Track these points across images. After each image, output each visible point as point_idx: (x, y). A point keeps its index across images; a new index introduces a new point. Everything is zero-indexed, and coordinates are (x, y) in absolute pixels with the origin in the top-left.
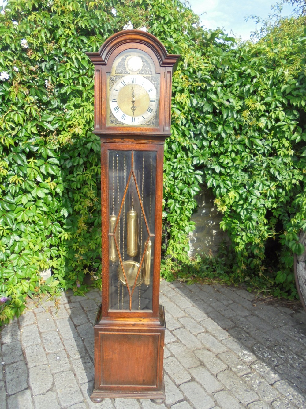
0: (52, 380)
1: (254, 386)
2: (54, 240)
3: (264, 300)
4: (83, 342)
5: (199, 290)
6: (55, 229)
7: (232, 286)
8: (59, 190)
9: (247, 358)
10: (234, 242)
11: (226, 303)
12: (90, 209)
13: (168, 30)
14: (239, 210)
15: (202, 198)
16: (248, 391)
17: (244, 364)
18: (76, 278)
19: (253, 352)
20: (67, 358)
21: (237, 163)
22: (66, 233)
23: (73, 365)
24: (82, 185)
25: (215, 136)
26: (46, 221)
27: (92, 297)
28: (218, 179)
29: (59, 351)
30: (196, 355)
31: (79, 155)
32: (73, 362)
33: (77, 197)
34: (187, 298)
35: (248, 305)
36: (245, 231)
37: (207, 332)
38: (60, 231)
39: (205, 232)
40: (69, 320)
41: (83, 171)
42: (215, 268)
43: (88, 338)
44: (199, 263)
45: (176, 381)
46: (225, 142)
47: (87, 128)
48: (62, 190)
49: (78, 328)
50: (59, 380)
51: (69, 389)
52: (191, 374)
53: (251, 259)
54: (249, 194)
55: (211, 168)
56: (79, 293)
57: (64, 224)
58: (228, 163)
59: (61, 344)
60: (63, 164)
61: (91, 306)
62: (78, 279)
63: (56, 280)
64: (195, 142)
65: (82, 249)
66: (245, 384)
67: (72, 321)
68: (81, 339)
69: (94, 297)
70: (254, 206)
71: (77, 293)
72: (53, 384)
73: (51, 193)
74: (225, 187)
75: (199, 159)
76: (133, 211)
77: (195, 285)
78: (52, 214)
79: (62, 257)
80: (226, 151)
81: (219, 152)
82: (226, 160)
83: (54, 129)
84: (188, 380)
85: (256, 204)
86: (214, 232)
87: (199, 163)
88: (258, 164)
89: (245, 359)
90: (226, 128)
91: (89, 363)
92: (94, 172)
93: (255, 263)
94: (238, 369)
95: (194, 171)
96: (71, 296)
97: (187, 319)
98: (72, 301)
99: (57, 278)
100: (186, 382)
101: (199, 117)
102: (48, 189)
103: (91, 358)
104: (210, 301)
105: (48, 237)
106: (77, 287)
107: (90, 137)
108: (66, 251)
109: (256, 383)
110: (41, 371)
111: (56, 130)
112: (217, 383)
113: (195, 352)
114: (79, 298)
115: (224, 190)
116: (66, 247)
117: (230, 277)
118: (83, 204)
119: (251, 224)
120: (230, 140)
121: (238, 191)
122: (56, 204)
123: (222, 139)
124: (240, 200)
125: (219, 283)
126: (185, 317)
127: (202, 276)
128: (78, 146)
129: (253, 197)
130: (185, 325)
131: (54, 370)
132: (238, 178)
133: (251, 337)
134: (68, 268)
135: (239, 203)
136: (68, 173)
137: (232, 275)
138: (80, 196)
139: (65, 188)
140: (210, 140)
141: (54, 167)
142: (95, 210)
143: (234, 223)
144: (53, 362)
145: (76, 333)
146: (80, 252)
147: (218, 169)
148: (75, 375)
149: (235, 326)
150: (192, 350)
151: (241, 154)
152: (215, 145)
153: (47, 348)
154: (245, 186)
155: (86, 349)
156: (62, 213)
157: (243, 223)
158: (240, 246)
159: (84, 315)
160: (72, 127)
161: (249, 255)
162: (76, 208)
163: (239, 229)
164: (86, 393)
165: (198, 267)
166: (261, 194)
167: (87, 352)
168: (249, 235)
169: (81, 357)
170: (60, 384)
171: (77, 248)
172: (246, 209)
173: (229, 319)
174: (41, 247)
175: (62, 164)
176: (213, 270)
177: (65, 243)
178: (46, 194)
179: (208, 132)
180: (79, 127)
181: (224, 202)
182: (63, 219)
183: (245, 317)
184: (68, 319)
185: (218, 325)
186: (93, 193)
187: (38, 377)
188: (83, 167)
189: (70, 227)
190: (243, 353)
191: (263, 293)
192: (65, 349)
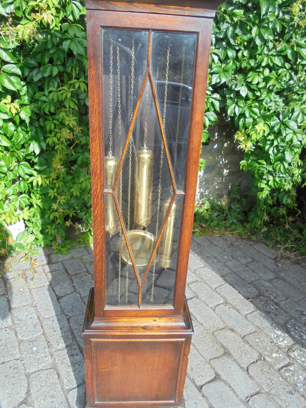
0: (26, 385)
1: (298, 385)
2: (23, 186)
3: (289, 258)
4: (69, 323)
5: (209, 243)
6: (24, 171)
7: (249, 239)
8: (25, 115)
9: (282, 341)
10: (257, 187)
11: (243, 261)
12: (70, 143)
14: (267, 147)
15: (214, 129)
16: (292, 394)
17: (280, 352)
18: (56, 232)
19: (288, 331)
20: (47, 348)
21: (271, 83)
22: (39, 176)
23: (55, 359)
24: (58, 109)
25: (246, 43)
26: (9, 161)
27: (78, 255)
28: (242, 105)
29: (37, 337)
30: (218, 338)
31: (51, 61)
32: (55, 354)
33: (50, 126)
34: (196, 255)
35: (270, 263)
36: (272, 175)
37: (226, 303)
38: (30, 173)
39: (214, 172)
40: (48, 290)
41: (59, 87)
42: (227, 216)
43: (75, 315)
44: (207, 210)
45: (196, 380)
46: (259, 52)
47: (62, 15)
48: (29, 115)
49: (61, 301)
50: (36, 386)
51: (51, 400)
52: (214, 369)
53: (276, 208)
54: (283, 127)
55: (236, 89)
56: (60, 251)
57: (36, 164)
58: (258, 84)
59: (39, 327)
60: (28, 75)
61: (77, 268)
62: (58, 233)
63: (31, 234)
64: (216, 51)
65: (62, 197)
66: (286, 383)
67: (54, 291)
68: (65, 318)
69: (80, 255)
70: (287, 143)
71: (58, 251)
72: (28, 392)
73: (12, 120)
74: (251, 116)
75: (220, 77)
76: (145, 151)
77: (203, 236)
78: (18, 150)
79: (35, 206)
80: (259, 66)
81: (249, 67)
82: (256, 79)
83: (8, 14)
84: (211, 378)
85: (292, 141)
86: (226, 171)
87: (220, 82)
88: (298, 86)
89: (279, 343)
90: (262, 31)
91: (77, 355)
92: (74, 87)
93: (281, 213)
94: (273, 358)
95: (213, 92)
96: (52, 254)
97: (199, 284)
98: (53, 261)
99: (32, 232)
100: (209, 382)
101: (225, 12)
102: (6, 113)
103: (79, 347)
104: (224, 259)
105: (14, 181)
106: (57, 244)
107: (66, 31)
108: (40, 199)
109: (299, 381)
110: (11, 370)
111: (12, 17)
112: (250, 381)
113: (216, 333)
114: (61, 258)
115: (249, 120)
116: (41, 195)
117: (245, 227)
118: (59, 135)
119: (282, 166)
120: (265, 48)
121: (268, 123)
122: (22, 135)
123: (255, 47)
124: (269, 134)
125: (232, 234)
126: (196, 281)
127: (211, 226)
128: (50, 46)
129: (289, 131)
130: (198, 294)
131: (30, 369)
132: (269, 104)
133: (282, 309)
134: (45, 219)
135: (268, 138)
136: (37, 89)
137: (248, 226)
138: (55, 124)
139: (33, 112)
140: (237, 48)
141: (13, 79)
142: (77, 144)
143: (259, 163)
144: (28, 356)
145: (59, 309)
146: (60, 202)
147: (244, 91)
148: (58, 375)
149: (260, 295)
150: (212, 331)
151: (278, 70)
152: (243, 56)
153: (21, 334)
154: (278, 115)
155: (73, 333)
156: (31, 149)
157: (271, 164)
158: (264, 192)
159: (69, 281)
160: (37, 12)
161: (273, 204)
162: (50, 141)
163: (265, 172)
164: (75, 405)
165: (207, 215)
166: (299, 127)
167: (74, 337)
168: (277, 179)
169: (67, 347)
170: (38, 391)
171: (55, 196)
172: (277, 147)
173: (251, 283)
174: (4, 196)
175: (26, 75)
176: (223, 218)
177: (39, 189)
178: (5, 121)
179: (237, 35)
180: (48, 12)
181: (249, 136)
182: (33, 157)
183: (270, 281)
184: (47, 287)
185: (239, 292)
186: (74, 120)
187: (7, 381)
188: (58, 80)
189: (45, 167)
190: (276, 334)
191: (286, 249)
192: (44, 334)
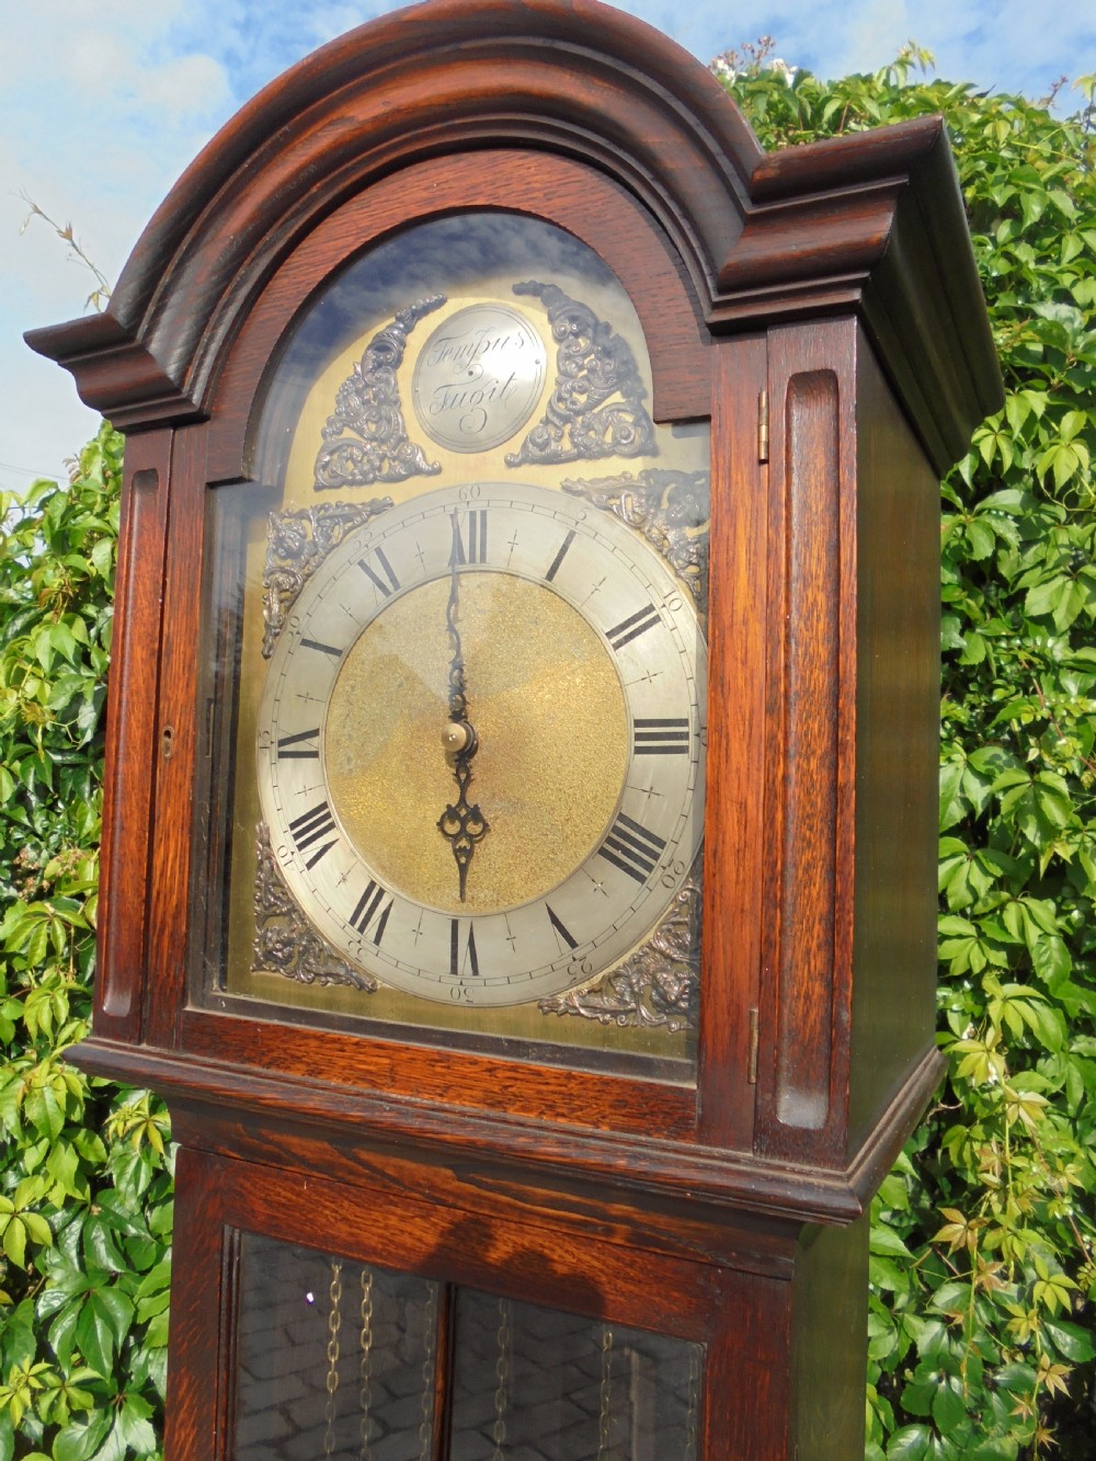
13: (1043, 268)
